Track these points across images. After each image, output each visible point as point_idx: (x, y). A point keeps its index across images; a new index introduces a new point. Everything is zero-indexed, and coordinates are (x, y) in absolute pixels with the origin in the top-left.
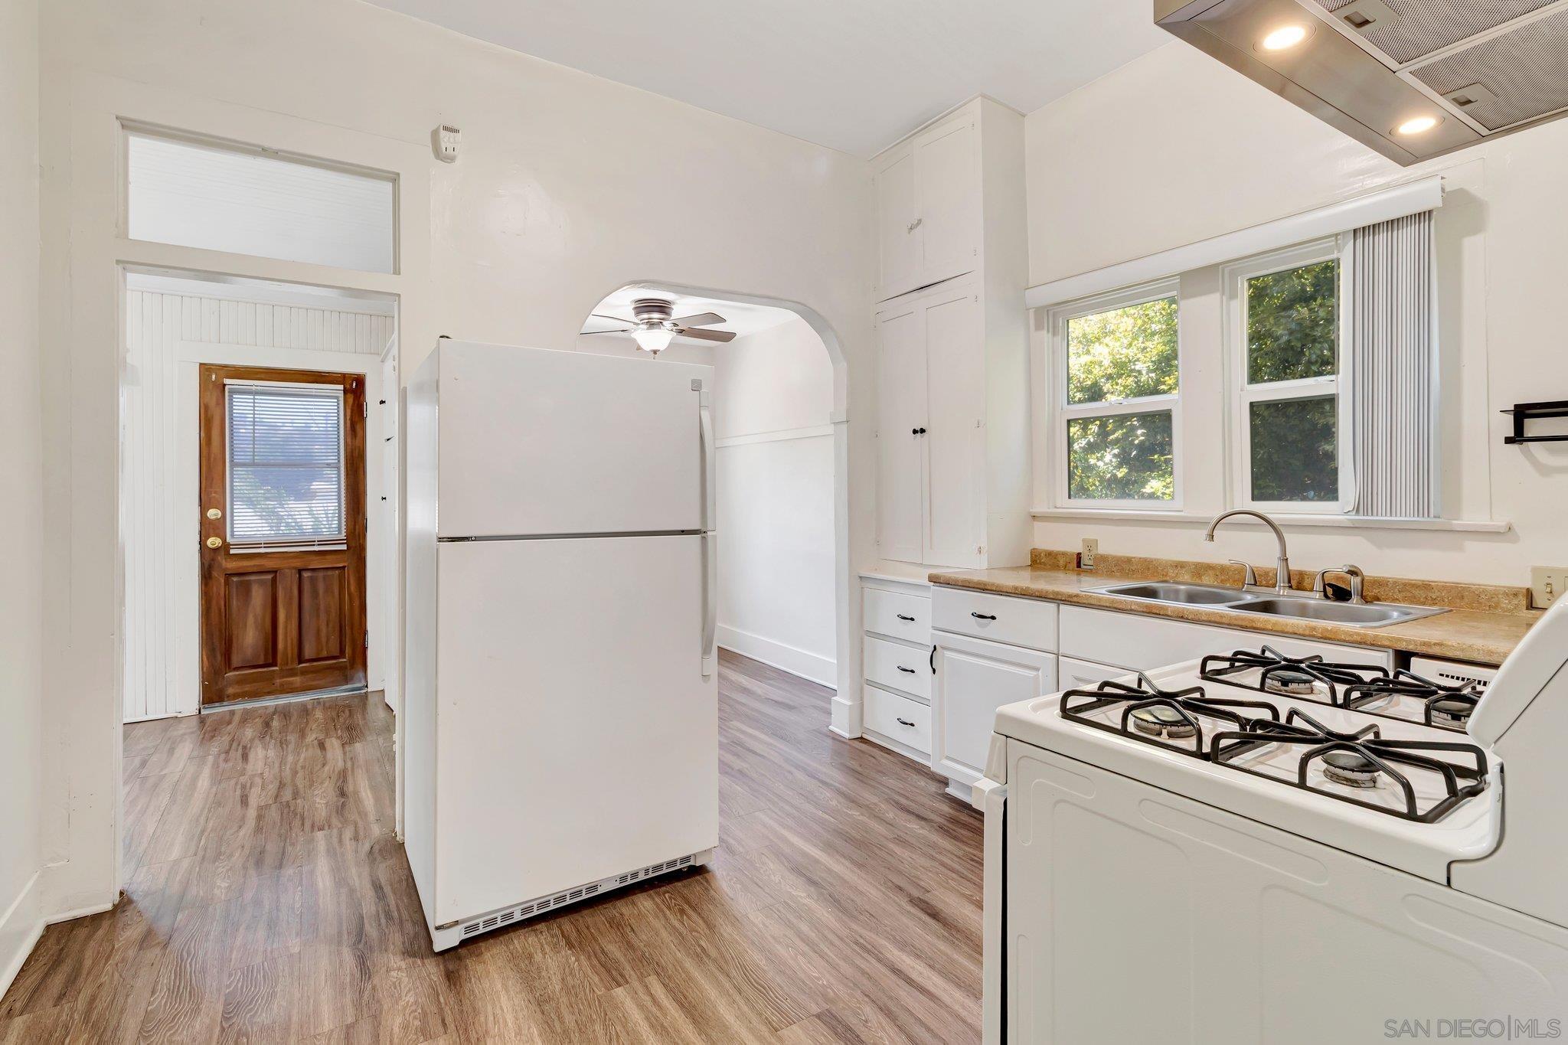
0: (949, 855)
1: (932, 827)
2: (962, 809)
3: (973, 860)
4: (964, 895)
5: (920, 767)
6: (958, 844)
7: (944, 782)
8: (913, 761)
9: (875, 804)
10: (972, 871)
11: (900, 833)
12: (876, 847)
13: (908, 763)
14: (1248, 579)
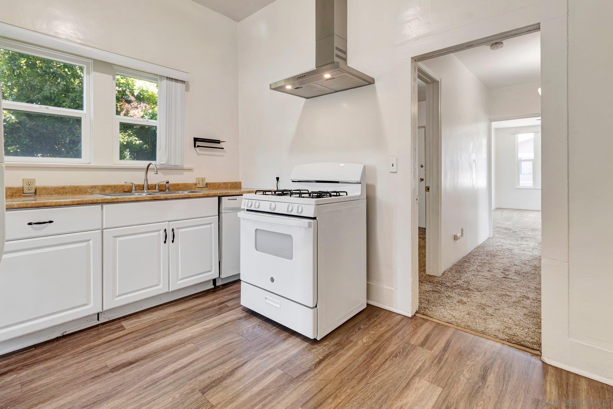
0: (69, 360)
3: (82, 352)
4: (117, 354)
10: (94, 353)
14: (134, 188)
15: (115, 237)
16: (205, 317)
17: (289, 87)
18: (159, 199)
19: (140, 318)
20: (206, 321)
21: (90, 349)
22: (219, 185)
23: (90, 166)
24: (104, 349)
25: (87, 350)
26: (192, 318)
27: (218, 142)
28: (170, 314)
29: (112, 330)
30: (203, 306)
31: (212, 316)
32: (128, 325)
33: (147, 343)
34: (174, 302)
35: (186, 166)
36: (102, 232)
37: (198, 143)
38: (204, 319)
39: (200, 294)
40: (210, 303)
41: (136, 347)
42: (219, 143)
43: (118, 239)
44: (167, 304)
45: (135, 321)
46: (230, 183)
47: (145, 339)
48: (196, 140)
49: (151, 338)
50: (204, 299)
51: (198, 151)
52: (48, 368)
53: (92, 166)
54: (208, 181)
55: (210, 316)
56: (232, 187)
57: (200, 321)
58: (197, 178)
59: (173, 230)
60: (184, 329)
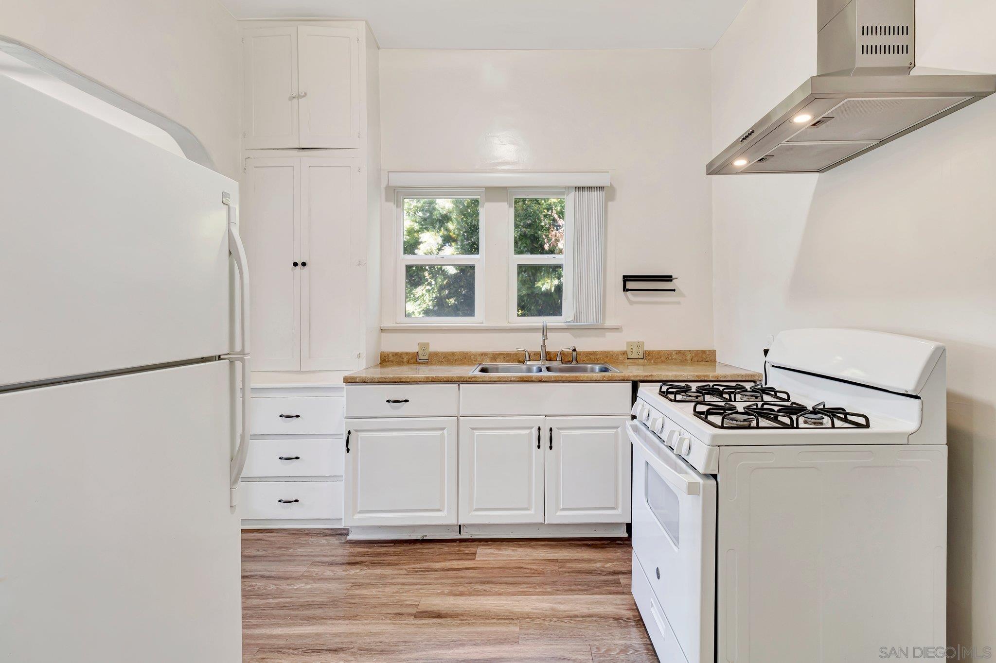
0: (400, 576)
1: (366, 565)
2: (372, 545)
3: (417, 572)
4: (438, 594)
5: (307, 532)
6: (397, 567)
7: (344, 533)
8: (297, 530)
9: (306, 572)
10: (424, 578)
11: (353, 581)
12: (346, 598)
13: (294, 532)
14: (527, 358)
15: (473, 429)
16: (572, 587)
17: (740, 163)
18: (530, 381)
19: (500, 549)
20: (568, 597)
21: (426, 570)
22: (668, 355)
23: (483, 327)
24: (436, 579)
25: (423, 571)
26: (555, 580)
27: (668, 278)
28: (535, 561)
29: (463, 553)
30: (585, 566)
31: (582, 590)
32: (484, 554)
33: (477, 593)
34: (555, 541)
35: (609, 323)
36: (458, 420)
37: (630, 285)
38: (566, 591)
39: (598, 542)
40: (599, 565)
41: (461, 594)
42: (671, 281)
43: (477, 432)
44: (545, 541)
45: (492, 551)
46: (690, 351)
47: (479, 587)
48: (627, 279)
49: (485, 589)
50: (597, 553)
51: (629, 297)
52: (383, 577)
53: (485, 326)
54: (648, 348)
55: (579, 590)
56: (695, 359)
57: (559, 592)
58: (628, 343)
59: (551, 429)
60: (531, 595)
